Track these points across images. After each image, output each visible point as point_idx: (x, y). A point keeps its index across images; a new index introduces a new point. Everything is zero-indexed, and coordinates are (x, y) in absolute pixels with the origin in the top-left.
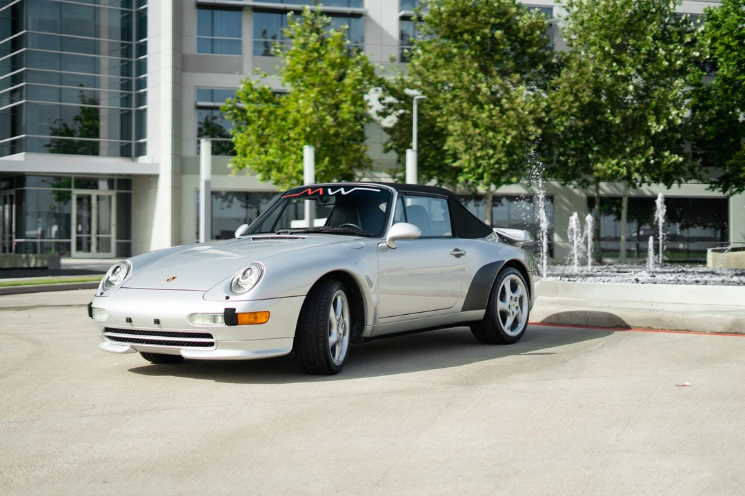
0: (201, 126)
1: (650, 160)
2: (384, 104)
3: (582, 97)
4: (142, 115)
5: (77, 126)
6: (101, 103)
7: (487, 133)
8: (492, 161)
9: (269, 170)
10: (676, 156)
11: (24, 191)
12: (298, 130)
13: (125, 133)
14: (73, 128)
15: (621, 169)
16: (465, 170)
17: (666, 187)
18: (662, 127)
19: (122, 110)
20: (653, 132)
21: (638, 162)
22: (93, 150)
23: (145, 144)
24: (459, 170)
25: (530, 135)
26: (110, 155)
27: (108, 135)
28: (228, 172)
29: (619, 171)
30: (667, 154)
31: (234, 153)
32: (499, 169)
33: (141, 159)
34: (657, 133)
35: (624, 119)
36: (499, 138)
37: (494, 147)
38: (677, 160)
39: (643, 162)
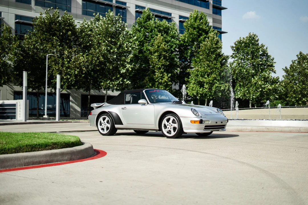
1: (120, 82)
3: (100, 59)
10: (128, 81)
15: (111, 85)
18: (125, 71)
20: (122, 72)
21: (116, 83)
25: (83, 71)
29: (110, 86)
30: (125, 80)
34: (123, 73)
38: (128, 83)
39: (118, 83)
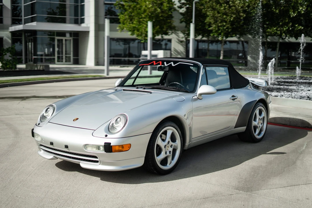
0: (107, 11)
1: (290, 28)
2: (180, 3)
4: (83, 7)
5: (57, 11)
6: (67, 1)
7: (223, 16)
8: (225, 28)
9: (134, 31)
10: (301, 26)
11: (36, 37)
12: (146, 14)
13: (76, 14)
14: (56, 11)
15: (278, 32)
16: (214, 31)
17: (295, 39)
18: (295, 14)
19: (75, 5)
20: (292, 16)
21: (285, 29)
22: (63, 21)
23: (84, 18)
24: (211, 31)
25: (241, 17)
26: (70, 23)
27: (69, 15)
28: (117, 31)
29: (277, 32)
30: (297, 25)
31: (120, 23)
32: (228, 31)
33: (83, 25)
34: (293, 17)
35: (280, 11)
36: (228, 18)
37: (226, 22)
38: (301, 28)
39: (287, 29)
